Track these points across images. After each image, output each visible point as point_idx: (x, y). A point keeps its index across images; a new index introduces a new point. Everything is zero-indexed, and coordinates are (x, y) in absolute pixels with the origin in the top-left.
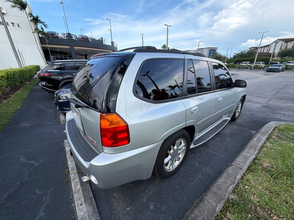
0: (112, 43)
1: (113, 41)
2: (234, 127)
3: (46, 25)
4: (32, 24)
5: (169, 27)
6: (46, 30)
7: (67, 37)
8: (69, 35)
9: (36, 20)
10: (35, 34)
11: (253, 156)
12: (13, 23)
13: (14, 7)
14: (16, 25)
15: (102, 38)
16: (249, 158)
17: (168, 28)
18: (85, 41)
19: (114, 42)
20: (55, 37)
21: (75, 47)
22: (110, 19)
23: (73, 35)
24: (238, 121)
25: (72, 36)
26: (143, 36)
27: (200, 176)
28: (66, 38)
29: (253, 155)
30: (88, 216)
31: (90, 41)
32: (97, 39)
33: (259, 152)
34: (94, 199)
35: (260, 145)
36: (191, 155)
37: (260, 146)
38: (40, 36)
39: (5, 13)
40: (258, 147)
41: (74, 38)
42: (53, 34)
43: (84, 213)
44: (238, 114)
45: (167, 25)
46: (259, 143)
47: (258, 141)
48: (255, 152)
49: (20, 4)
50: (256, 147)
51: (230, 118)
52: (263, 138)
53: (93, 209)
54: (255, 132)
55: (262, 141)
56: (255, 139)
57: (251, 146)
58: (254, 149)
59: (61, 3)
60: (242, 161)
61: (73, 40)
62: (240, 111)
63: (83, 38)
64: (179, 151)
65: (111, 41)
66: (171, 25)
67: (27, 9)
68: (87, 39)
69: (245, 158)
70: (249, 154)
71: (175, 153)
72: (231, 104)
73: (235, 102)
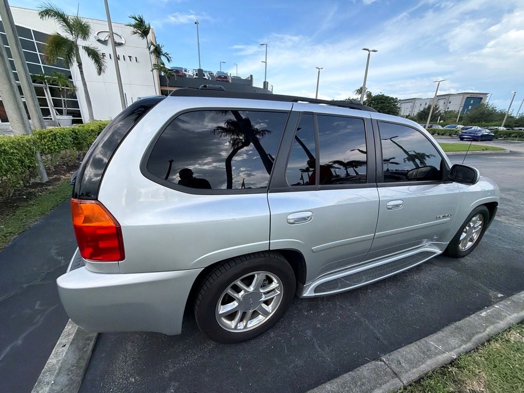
0: (265, 84)
1: (267, 81)
2: (449, 271)
3: (170, 57)
4: (153, 57)
5: (371, 53)
6: (168, 66)
7: (197, 75)
8: (200, 72)
9: (157, 51)
10: (155, 71)
11: (453, 353)
12: (130, 57)
13: (135, 33)
14: (133, 59)
15: (251, 76)
16: (436, 354)
17: (369, 55)
18: (223, 81)
19: (267, 83)
20: (181, 76)
22: (267, 45)
23: (206, 72)
24: (468, 261)
25: (204, 74)
26: (319, 72)
27: (299, 362)
28: (195, 77)
29: (451, 350)
30: (60, 369)
31: (230, 81)
32: (244, 78)
33: (476, 349)
34: (92, 343)
35: (487, 332)
36: (308, 311)
37: (488, 335)
38: (163, 74)
39: (123, 42)
40: (480, 335)
41: (206, 77)
42: (177, 71)
43: (58, 361)
44: (470, 244)
45: (368, 50)
46: (487, 327)
47: (489, 320)
48: (464, 346)
49: (142, 28)
50: (474, 334)
51: (441, 250)
52: (510, 315)
53: (80, 359)
54: (502, 295)
55: (502, 322)
56: (484, 314)
57: (460, 329)
58: (464, 338)
59: (196, 23)
60: (412, 357)
61: (206, 79)
62: (475, 237)
63: (220, 77)
64: (263, 296)
65: (264, 81)
66: (376, 49)
67: (150, 36)
68: (225, 77)
69: (424, 353)
70: (440, 346)
71: (251, 299)
72: (437, 218)
73: (451, 215)
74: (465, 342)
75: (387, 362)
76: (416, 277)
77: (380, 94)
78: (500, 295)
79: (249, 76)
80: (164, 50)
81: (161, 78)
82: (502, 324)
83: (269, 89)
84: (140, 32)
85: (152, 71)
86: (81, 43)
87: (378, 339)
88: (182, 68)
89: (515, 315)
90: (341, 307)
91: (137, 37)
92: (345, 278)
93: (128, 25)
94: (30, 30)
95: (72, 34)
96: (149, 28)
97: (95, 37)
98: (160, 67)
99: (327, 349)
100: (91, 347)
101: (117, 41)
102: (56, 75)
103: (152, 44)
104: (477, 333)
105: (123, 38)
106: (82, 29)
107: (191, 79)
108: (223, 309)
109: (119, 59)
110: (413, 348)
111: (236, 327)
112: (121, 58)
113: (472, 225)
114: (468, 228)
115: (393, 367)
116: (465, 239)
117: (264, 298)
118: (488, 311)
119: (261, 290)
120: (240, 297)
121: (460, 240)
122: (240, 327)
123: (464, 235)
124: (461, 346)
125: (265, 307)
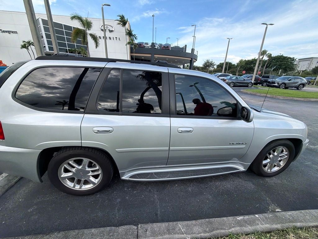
0: (193, 50)
3: (137, 37)
4: (128, 37)
6: (136, 42)
7: (151, 46)
8: (153, 45)
9: (130, 34)
10: (128, 45)
11: (189, 236)
12: (116, 38)
13: (119, 24)
14: (118, 39)
15: (186, 46)
16: (175, 234)
17: (267, 28)
18: (166, 49)
19: (194, 49)
20: (142, 47)
21: (155, 56)
22: (196, 25)
23: (157, 44)
25: (155, 45)
26: (229, 41)
28: (150, 47)
29: (189, 234)
31: (170, 49)
35: (230, 231)
36: (128, 188)
37: (229, 233)
39: (113, 30)
40: (223, 231)
41: (156, 47)
42: (141, 44)
44: (276, 169)
45: (266, 24)
46: (233, 227)
47: (239, 224)
48: (202, 234)
49: (123, 22)
50: (217, 229)
51: (244, 169)
52: (262, 224)
53: (6, 185)
54: (280, 211)
55: (250, 227)
56: (240, 218)
57: (211, 223)
58: (208, 229)
59: (153, 16)
60: (158, 230)
61: (156, 48)
62: (282, 164)
63: (164, 47)
64: (91, 172)
65: (192, 48)
66: (272, 23)
67: (127, 26)
68: (168, 47)
69: (168, 230)
70: (184, 230)
71: (81, 173)
72: (230, 144)
73: (246, 143)
74: (205, 232)
75: (139, 228)
76: (218, 183)
77: (280, 55)
78: (277, 210)
80: (133, 33)
81: (131, 49)
82: (249, 229)
83: (195, 53)
84: (122, 23)
85: (126, 45)
86: (89, 32)
87: (156, 215)
88: (143, 43)
89: (268, 226)
90: (150, 190)
91: (120, 27)
92: (155, 173)
93: (116, 20)
94: (72, 27)
95: (84, 27)
96: (127, 21)
97: (100, 28)
98: (131, 43)
99: (121, 212)
100: (15, 181)
101: (111, 30)
102: (80, 49)
103: (128, 30)
104: (222, 229)
105: (113, 28)
106: (88, 25)
107: (148, 49)
108: (64, 175)
109: (111, 39)
110: (164, 225)
111: (74, 186)
112: (112, 38)
113: (276, 154)
114: (271, 156)
115: (140, 232)
116: (270, 163)
117: (90, 174)
118: (246, 217)
119: (88, 169)
120: (74, 170)
121: (263, 163)
122: (77, 187)
123: (268, 160)
124: (201, 233)
125: (92, 179)
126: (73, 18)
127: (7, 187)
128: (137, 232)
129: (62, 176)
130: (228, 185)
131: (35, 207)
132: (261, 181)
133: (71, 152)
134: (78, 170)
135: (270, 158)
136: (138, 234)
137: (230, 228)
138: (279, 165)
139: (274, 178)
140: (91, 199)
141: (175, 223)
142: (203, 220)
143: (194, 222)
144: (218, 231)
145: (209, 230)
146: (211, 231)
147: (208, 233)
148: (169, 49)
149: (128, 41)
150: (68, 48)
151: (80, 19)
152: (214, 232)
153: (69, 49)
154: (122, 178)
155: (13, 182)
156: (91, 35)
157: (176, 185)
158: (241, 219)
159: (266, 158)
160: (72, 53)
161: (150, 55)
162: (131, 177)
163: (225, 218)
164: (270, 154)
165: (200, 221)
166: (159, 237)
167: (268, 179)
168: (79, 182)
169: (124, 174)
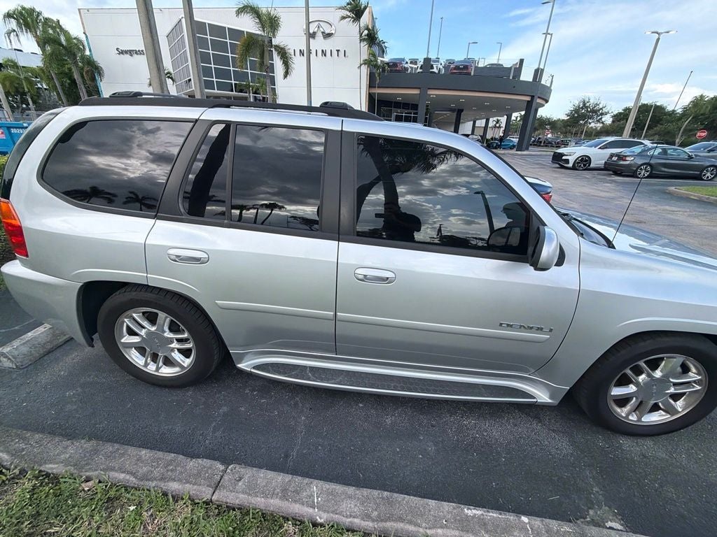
0: (538, 73)
1: (541, 67)
4: (364, 47)
7: (421, 68)
8: (427, 63)
9: (371, 38)
10: (365, 69)
11: (325, 515)
12: (338, 51)
13: (343, 18)
14: (342, 53)
15: (522, 61)
18: (460, 73)
20: (399, 71)
21: (430, 92)
23: (436, 61)
25: (432, 65)
28: (419, 70)
29: (325, 511)
30: (28, 341)
31: (472, 74)
32: (508, 65)
36: (253, 391)
39: (333, 32)
40: (411, 528)
41: (435, 70)
42: (395, 64)
44: (661, 416)
46: (444, 527)
48: (357, 521)
49: (356, 10)
51: (551, 398)
54: (620, 527)
56: (471, 512)
60: (264, 484)
61: (434, 72)
62: (681, 406)
63: (457, 68)
64: (175, 342)
65: (536, 67)
67: (365, 19)
68: (466, 67)
69: (284, 491)
70: (319, 499)
71: (156, 340)
72: (501, 324)
73: (551, 330)
74: (367, 517)
75: (228, 470)
76: (469, 422)
78: (609, 524)
79: (518, 61)
80: (381, 36)
81: (372, 77)
83: (545, 81)
84: (352, 15)
85: (360, 67)
87: (287, 456)
88: (403, 60)
90: (296, 404)
91: (349, 24)
93: (338, 8)
94: (243, 32)
95: (264, 31)
96: (365, 8)
97: (304, 30)
98: (370, 63)
99: (218, 434)
101: (327, 32)
102: (259, 83)
103: (366, 28)
105: (333, 27)
106: (271, 23)
107: (414, 75)
108: (127, 339)
109: (325, 55)
110: (280, 479)
111: (146, 365)
112: (328, 54)
113: (658, 374)
114: (642, 378)
115: (226, 477)
116: (637, 398)
117: (175, 345)
118: (491, 514)
119: (168, 334)
120: (143, 332)
121: (612, 394)
122: (151, 368)
123: (632, 388)
124: (354, 517)
125: (177, 356)
126: (240, 11)
127: (49, 347)
128: (222, 477)
129: (123, 341)
130: (496, 431)
131: (78, 389)
132: (601, 441)
133: (133, 295)
134: (149, 333)
135: (637, 384)
136: (219, 482)
137: (434, 527)
138: (670, 410)
139: (649, 443)
140: (176, 395)
141: (307, 480)
142: (376, 493)
143: (351, 490)
144: (400, 525)
145: (379, 516)
146: (382, 521)
147: (373, 521)
148: (469, 74)
149: (365, 56)
150: (233, 82)
151: (255, 11)
152: (388, 525)
153: (235, 84)
154: (239, 366)
155: (60, 340)
156: (277, 47)
157: (361, 405)
158: (475, 515)
159: (624, 381)
160: (241, 91)
161: (416, 92)
162: (258, 367)
163: (432, 503)
164: (639, 372)
165: (366, 492)
166: (259, 499)
167: (626, 443)
168: (155, 358)
169: (241, 358)
